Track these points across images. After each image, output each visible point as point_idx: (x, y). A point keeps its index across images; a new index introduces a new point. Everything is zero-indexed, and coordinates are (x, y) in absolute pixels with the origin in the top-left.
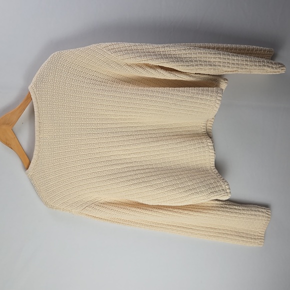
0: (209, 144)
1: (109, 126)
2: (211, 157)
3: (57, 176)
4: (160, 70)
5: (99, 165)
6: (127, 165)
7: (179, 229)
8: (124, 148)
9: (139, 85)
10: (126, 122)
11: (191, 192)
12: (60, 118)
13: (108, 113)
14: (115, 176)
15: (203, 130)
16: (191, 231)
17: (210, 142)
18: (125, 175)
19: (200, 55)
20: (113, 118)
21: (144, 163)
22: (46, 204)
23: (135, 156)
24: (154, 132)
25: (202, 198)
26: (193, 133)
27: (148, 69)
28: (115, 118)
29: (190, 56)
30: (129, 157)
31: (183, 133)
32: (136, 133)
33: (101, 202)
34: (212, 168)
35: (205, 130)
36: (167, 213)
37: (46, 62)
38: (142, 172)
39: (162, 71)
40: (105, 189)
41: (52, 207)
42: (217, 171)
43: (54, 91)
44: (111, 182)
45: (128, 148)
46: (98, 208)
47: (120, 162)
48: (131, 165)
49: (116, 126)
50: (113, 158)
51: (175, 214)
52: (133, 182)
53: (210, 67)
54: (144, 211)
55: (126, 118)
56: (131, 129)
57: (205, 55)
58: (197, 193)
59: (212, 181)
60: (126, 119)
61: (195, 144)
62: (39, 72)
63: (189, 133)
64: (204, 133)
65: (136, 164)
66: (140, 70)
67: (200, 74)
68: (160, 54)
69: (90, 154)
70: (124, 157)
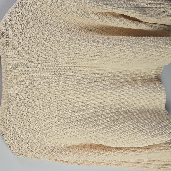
0: (162, 88)
1: (75, 74)
2: (163, 100)
3: (25, 124)
4: (123, 19)
5: (67, 112)
6: (92, 111)
7: (135, 165)
8: (89, 95)
9: (102, 34)
10: (90, 69)
11: (151, 135)
12: (28, 66)
13: (75, 61)
14: (81, 122)
15: (155, 76)
16: (144, 165)
17: (162, 87)
18: (90, 120)
19: (159, 6)
20: (79, 65)
21: (107, 108)
22: (14, 152)
23: (98, 101)
24: (115, 78)
25: (160, 140)
26: (147, 78)
27: (113, 18)
28: (81, 65)
29: (151, 6)
30: (93, 102)
31: (139, 78)
32: (99, 80)
33: (67, 146)
34: (164, 109)
35: (156, 75)
36: (126, 152)
37: (12, 8)
38: (106, 116)
39: (126, 21)
40: (72, 134)
41: (21, 155)
42: (167, 112)
43: (21, 38)
44: (78, 128)
45: (93, 94)
46: (65, 153)
47: (85, 108)
48: (96, 110)
49: (81, 73)
50: (79, 104)
51: (134, 153)
52: (99, 127)
53: (168, 18)
54: (107, 153)
55: (91, 65)
56: (95, 76)
57: (163, 6)
58: (157, 135)
59: (167, 123)
60: (90, 67)
61: (150, 89)
62: (4, 18)
63: (143, 78)
64: (155, 78)
65: (100, 109)
66: (106, 19)
67: (157, 24)
68: (125, 4)
69: (58, 101)
70: (89, 103)
